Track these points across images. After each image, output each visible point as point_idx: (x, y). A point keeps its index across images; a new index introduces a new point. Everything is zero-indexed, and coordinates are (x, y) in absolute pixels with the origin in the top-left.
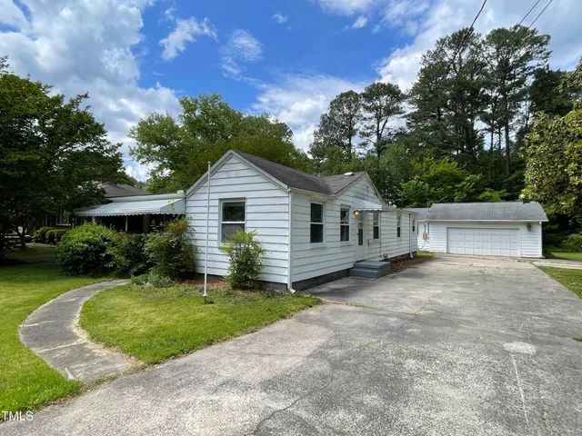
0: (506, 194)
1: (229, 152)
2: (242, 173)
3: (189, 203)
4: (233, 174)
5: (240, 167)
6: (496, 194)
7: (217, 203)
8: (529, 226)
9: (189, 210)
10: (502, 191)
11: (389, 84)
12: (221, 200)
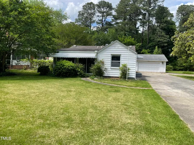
0: (149, 51)
1: (116, 41)
2: (120, 47)
3: (98, 55)
4: (117, 47)
5: (119, 45)
6: (146, 51)
7: (110, 55)
8: (163, 62)
9: (98, 57)
10: (148, 50)
11: (108, 2)
12: (111, 54)
